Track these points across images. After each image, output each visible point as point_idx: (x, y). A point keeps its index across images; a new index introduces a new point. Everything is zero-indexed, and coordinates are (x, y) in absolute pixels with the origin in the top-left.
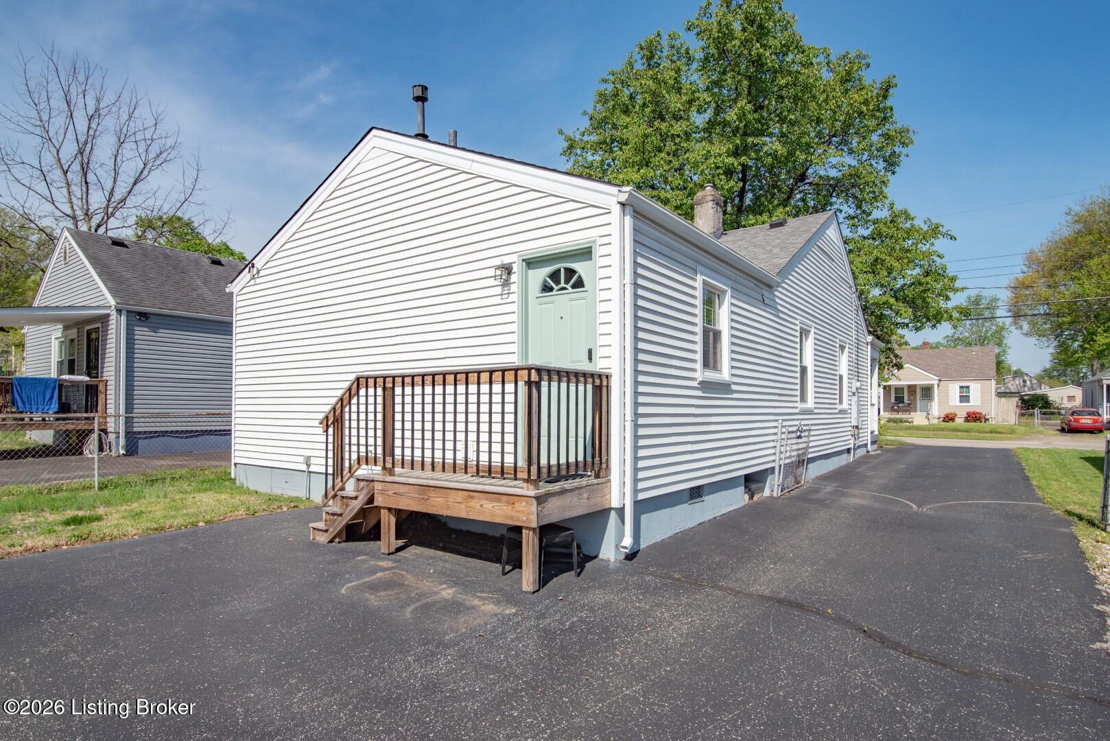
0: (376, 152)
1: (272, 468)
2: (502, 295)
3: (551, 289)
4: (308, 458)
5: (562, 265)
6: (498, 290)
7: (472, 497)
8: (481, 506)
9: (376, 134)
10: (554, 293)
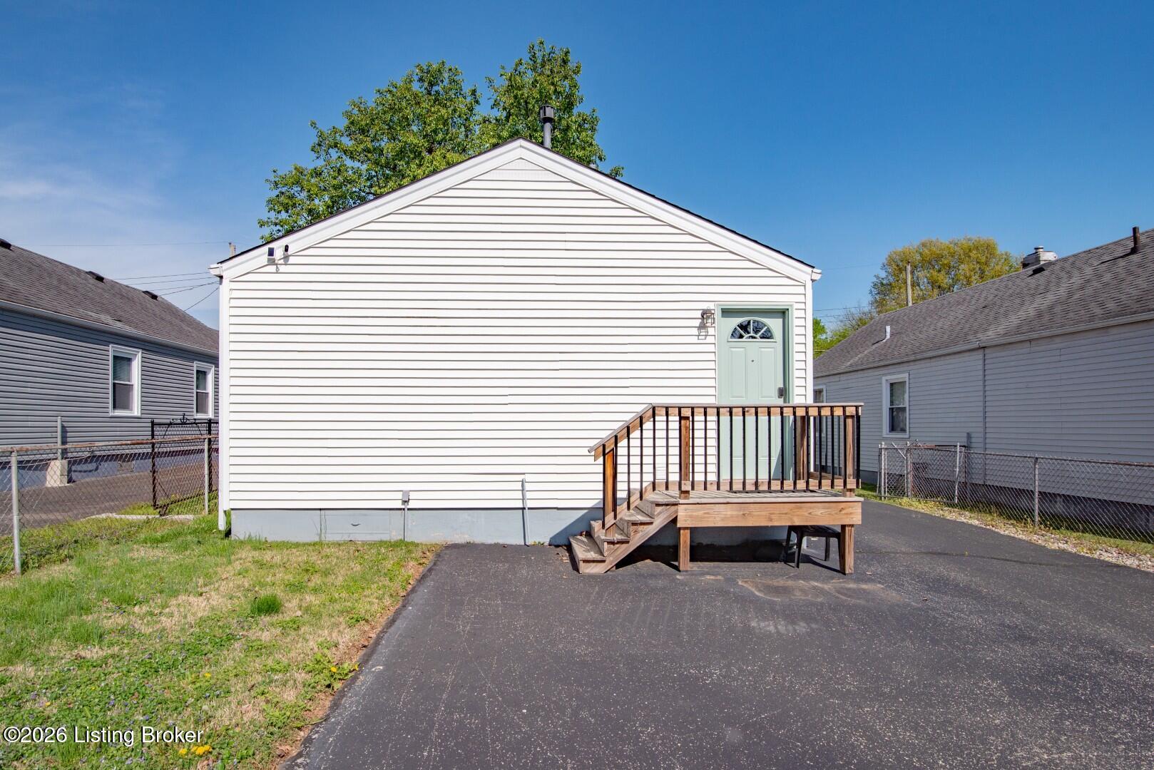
0: (522, 164)
1: (320, 509)
2: (698, 336)
3: (741, 337)
4: (406, 493)
5: (752, 318)
6: (695, 331)
7: (801, 508)
8: (810, 514)
9: (523, 145)
10: (744, 339)
